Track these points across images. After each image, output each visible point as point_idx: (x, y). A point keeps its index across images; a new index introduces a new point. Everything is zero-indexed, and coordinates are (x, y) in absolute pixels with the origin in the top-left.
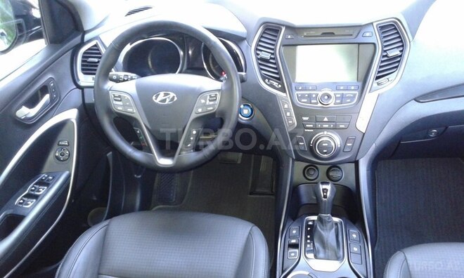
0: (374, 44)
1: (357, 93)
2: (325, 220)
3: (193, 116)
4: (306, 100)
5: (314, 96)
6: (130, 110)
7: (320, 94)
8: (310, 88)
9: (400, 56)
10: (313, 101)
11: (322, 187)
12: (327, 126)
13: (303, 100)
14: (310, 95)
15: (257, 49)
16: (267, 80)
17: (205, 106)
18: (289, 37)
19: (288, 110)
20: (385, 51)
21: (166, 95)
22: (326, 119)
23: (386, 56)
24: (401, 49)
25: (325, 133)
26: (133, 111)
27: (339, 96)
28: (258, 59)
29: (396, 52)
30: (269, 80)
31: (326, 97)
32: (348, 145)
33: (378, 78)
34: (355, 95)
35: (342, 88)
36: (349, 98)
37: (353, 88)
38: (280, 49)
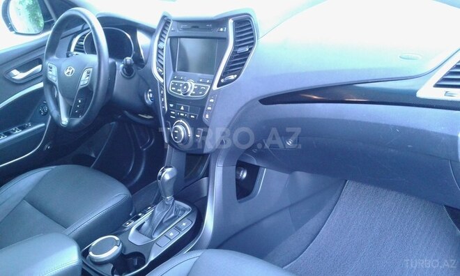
0: (226, 39)
1: (209, 86)
3: (80, 87)
4: (175, 89)
6: (54, 79)
8: (181, 78)
9: (248, 54)
10: (178, 90)
12: (183, 115)
13: (173, 89)
14: (178, 84)
16: (158, 68)
17: (84, 80)
19: (163, 96)
21: (70, 69)
22: (182, 108)
23: (237, 53)
24: (251, 46)
25: (181, 121)
26: (56, 80)
27: (197, 87)
28: (158, 48)
29: (246, 49)
34: (207, 88)
35: (201, 80)
36: (202, 90)
37: (208, 81)
38: (167, 40)
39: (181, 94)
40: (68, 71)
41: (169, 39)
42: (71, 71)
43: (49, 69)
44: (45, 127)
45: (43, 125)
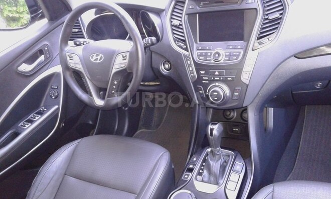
0: (256, 9)
1: (242, 52)
2: (215, 153)
3: (114, 71)
4: (203, 58)
5: (209, 54)
6: (78, 66)
7: (214, 52)
8: (207, 48)
9: (280, 18)
10: (208, 59)
11: (210, 127)
12: (218, 78)
13: (201, 58)
14: (206, 54)
15: (172, 18)
16: (177, 42)
17: (119, 63)
18: (191, 7)
19: (190, 66)
20: (267, 15)
21: (97, 56)
22: (217, 73)
23: (267, 19)
24: (281, 12)
25: (217, 84)
26: (79, 67)
27: (228, 54)
28: (172, 26)
29: (277, 15)
30: (178, 42)
31: (217, 55)
32: (235, 94)
33: (259, 38)
34: (240, 53)
35: (231, 47)
36: (235, 55)
37: (239, 47)
38: (184, 17)
39: (213, 61)
40: (95, 58)
41: (187, 17)
42: (99, 57)
43: (68, 58)
44: (58, 109)
45: (56, 107)
